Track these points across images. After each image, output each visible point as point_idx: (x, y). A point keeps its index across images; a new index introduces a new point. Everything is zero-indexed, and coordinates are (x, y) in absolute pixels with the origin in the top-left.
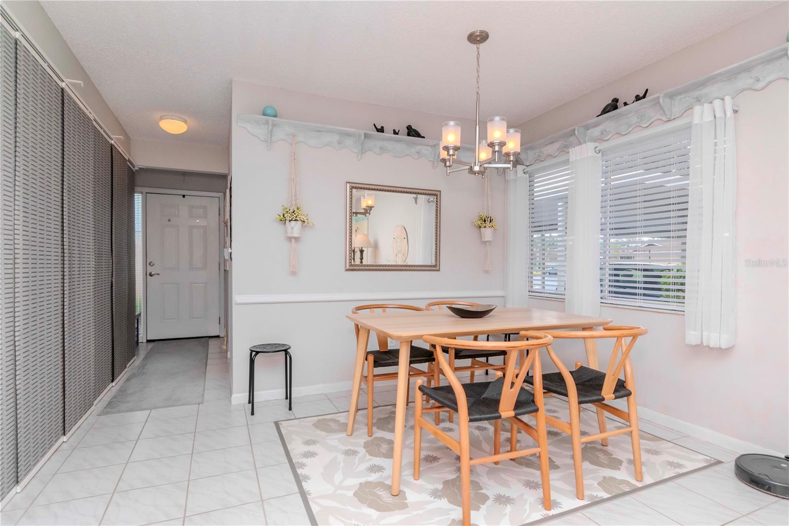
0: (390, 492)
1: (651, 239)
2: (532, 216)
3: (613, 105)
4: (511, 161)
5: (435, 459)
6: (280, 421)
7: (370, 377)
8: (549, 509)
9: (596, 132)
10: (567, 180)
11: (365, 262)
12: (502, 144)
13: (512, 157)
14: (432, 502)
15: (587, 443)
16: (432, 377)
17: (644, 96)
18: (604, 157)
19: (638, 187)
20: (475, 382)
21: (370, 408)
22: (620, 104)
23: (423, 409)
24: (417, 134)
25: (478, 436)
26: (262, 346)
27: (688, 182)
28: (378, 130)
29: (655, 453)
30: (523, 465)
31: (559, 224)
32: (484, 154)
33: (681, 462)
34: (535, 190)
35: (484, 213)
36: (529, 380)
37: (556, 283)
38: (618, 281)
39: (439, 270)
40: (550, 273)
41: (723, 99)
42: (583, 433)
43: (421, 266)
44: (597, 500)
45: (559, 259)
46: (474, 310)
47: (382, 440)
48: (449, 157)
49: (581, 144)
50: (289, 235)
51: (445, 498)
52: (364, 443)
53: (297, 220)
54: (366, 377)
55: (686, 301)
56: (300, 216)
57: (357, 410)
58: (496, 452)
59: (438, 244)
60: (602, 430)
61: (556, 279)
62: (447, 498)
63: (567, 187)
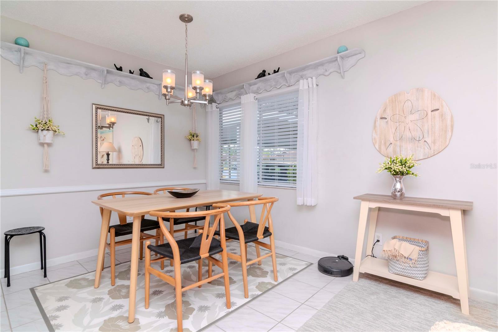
0: (128, 321)
1: (284, 149)
2: (222, 134)
3: (263, 74)
4: (207, 100)
5: (159, 292)
6: (35, 287)
7: (113, 244)
8: (230, 308)
9: (254, 88)
10: (240, 114)
11: (110, 162)
12: (201, 89)
13: (207, 97)
14: (158, 321)
15: (250, 265)
16: (158, 238)
17: (278, 71)
18: (259, 103)
19: (275, 121)
20: (188, 238)
21: (113, 265)
22: (266, 73)
23: (151, 261)
24: (147, 76)
25: (189, 272)
26: (17, 230)
27: (297, 120)
28: (118, 69)
29: (284, 264)
30: (216, 285)
31: (237, 140)
32: (191, 94)
33: (295, 267)
34: (223, 119)
35: (193, 131)
36: (217, 233)
37: (236, 175)
38: (268, 173)
39: (164, 168)
40: (234, 169)
41: (312, 78)
42: (248, 260)
43: (153, 165)
44: (255, 296)
45: (238, 160)
46: (186, 192)
47: (123, 286)
48: (168, 93)
49: (247, 94)
50: (42, 141)
51: (167, 316)
52: (109, 291)
53: (49, 130)
54: (109, 244)
55: (297, 182)
56: (51, 127)
57: (103, 269)
58: (199, 280)
59: (163, 150)
60: (258, 256)
61: (236, 172)
62: (168, 316)
63: (240, 118)
